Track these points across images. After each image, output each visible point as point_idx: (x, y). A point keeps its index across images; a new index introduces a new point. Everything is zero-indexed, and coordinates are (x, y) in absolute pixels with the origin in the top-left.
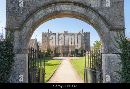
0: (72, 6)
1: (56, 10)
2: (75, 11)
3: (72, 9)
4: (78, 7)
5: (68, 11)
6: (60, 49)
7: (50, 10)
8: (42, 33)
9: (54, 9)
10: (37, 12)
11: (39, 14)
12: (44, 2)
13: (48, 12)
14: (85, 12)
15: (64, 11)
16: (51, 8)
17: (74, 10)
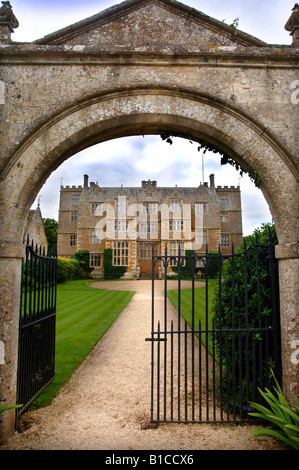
0: (175, 100)
1: (120, 112)
2: (184, 115)
3: (173, 108)
4: (193, 103)
5: (158, 114)
6: (129, 248)
7: (101, 112)
8: (62, 187)
9: (115, 109)
10: (59, 119)
11: (64, 123)
12: (82, 87)
13: (94, 117)
14: (216, 119)
15: (149, 114)
16: (103, 106)
17: (179, 113)
